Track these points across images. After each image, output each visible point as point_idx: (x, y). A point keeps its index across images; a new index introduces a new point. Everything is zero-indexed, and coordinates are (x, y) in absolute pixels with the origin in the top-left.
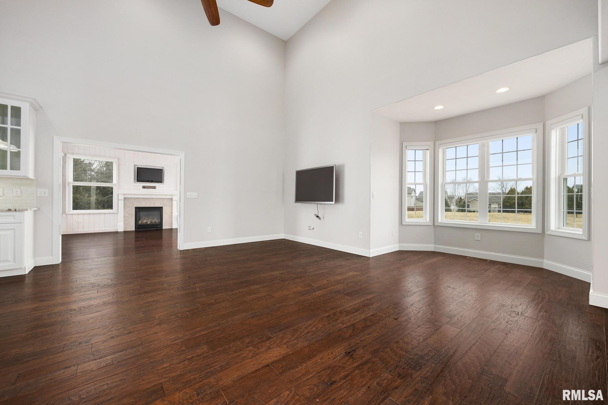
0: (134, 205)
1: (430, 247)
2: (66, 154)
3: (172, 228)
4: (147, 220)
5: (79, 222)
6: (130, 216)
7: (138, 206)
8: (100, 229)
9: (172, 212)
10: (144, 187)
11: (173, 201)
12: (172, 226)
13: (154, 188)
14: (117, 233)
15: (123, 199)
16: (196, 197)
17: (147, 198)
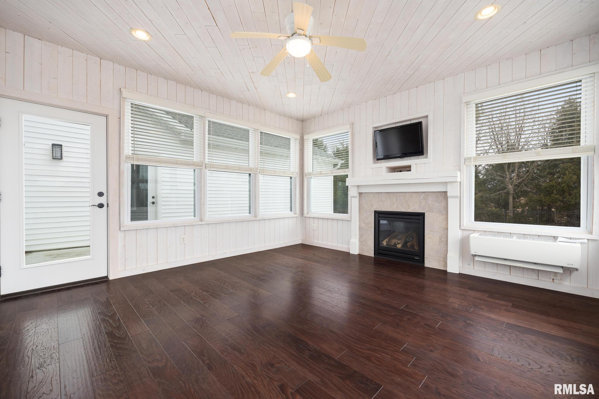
0: (372, 207)
3: (447, 271)
6: (367, 228)
7: (379, 210)
9: (447, 229)
12: (445, 265)
14: (347, 255)
15: (358, 195)
17: (394, 193)
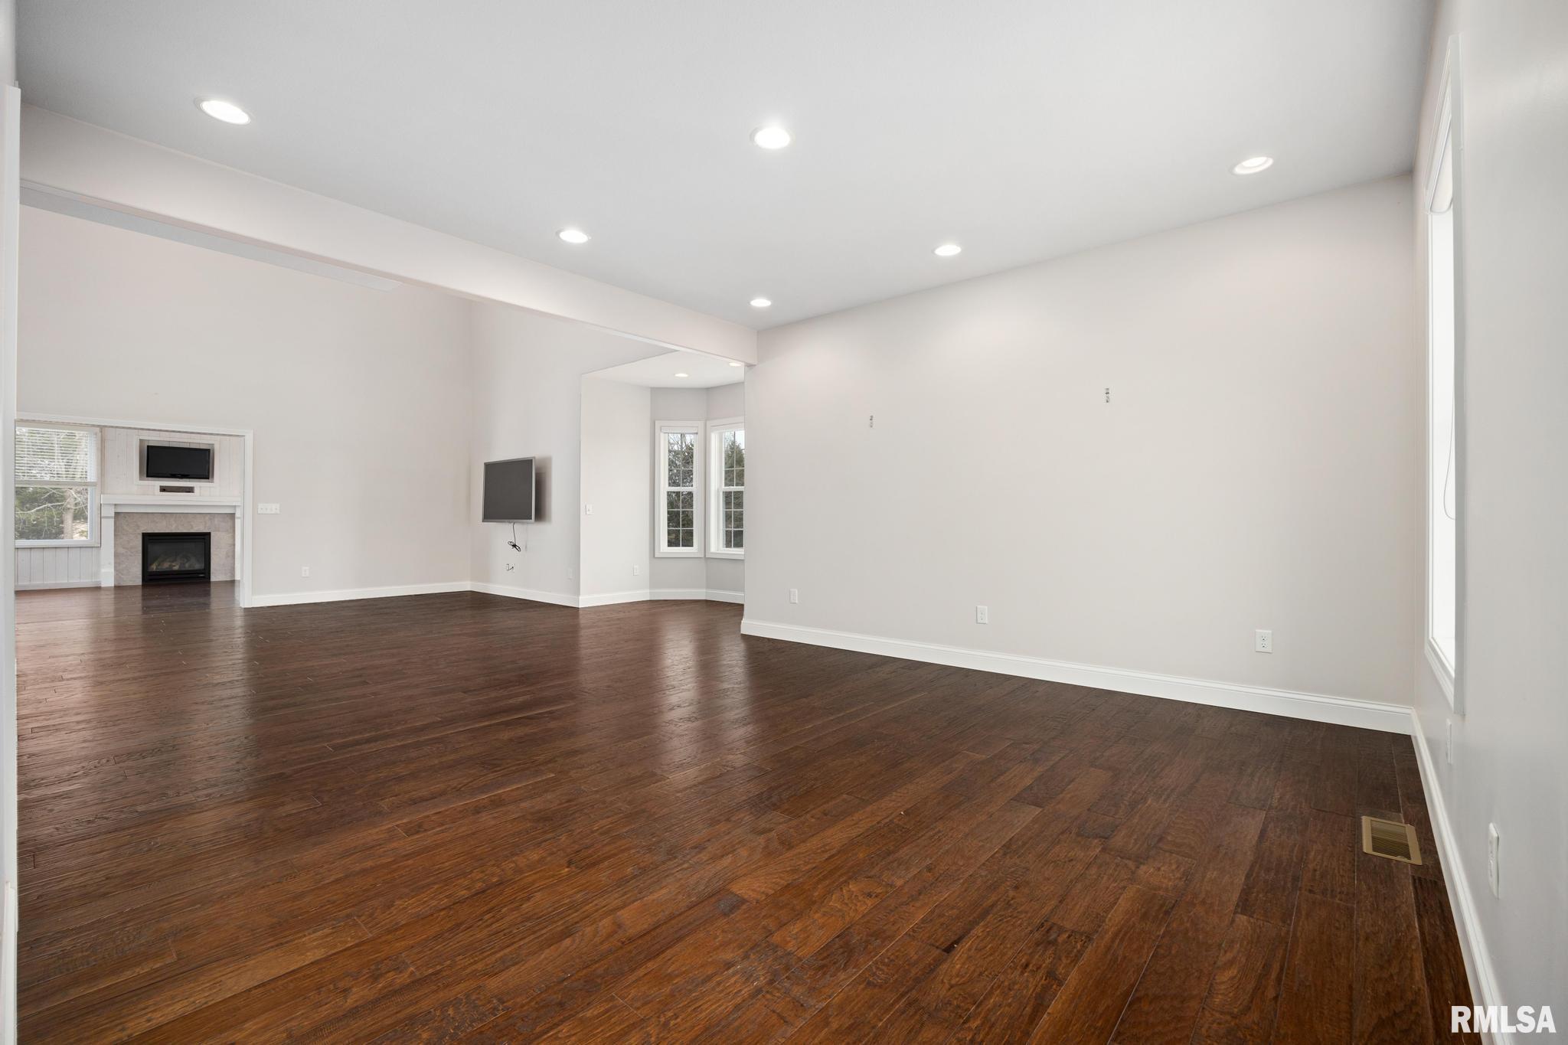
0: (138, 529)
1: (700, 594)
3: (233, 579)
4: (173, 562)
6: (129, 553)
9: (233, 545)
10: (163, 489)
11: (236, 520)
13: (190, 490)
14: (97, 588)
16: (278, 512)
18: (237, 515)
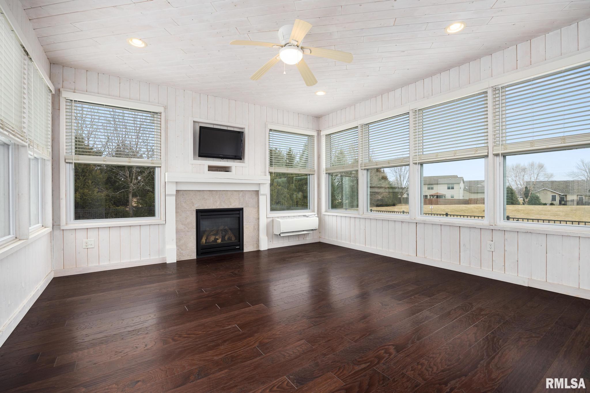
0: (193, 206)
2: (59, 90)
3: (259, 250)
4: (217, 235)
5: (89, 247)
6: (187, 229)
7: (201, 208)
8: (132, 260)
9: (258, 219)
10: (211, 168)
11: (260, 197)
12: (258, 246)
13: (226, 169)
14: (163, 266)
15: (175, 193)
17: (216, 191)
18: (262, 192)
